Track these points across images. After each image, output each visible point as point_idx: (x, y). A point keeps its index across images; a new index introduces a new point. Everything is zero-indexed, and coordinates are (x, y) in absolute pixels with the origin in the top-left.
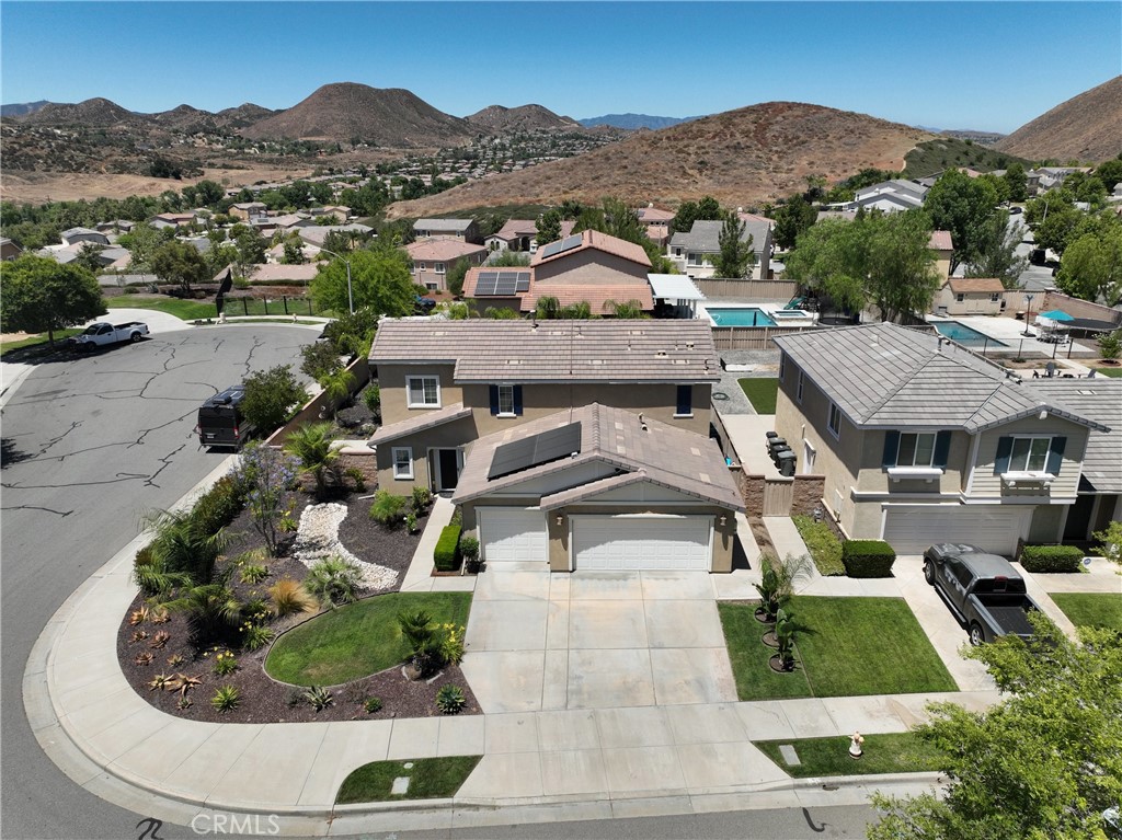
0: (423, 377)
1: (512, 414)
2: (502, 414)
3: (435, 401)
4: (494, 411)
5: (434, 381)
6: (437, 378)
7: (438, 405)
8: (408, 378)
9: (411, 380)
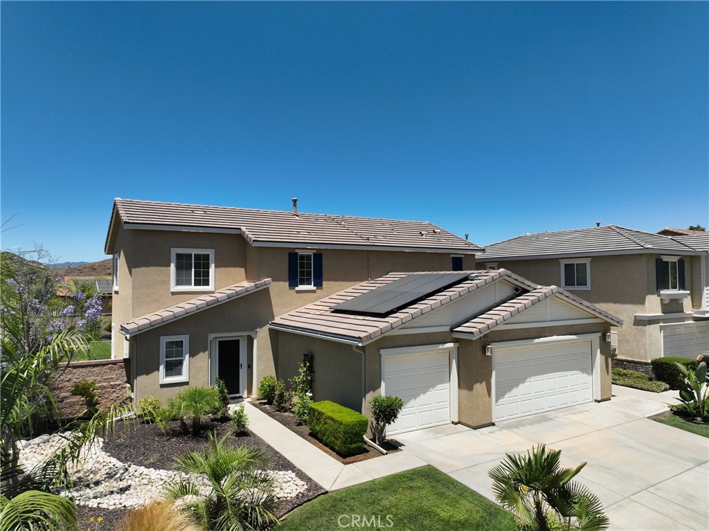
0: (194, 252)
1: (311, 287)
2: (301, 287)
3: (206, 283)
4: (293, 284)
5: (207, 257)
6: (211, 253)
7: (210, 288)
8: (175, 251)
9: (179, 256)
